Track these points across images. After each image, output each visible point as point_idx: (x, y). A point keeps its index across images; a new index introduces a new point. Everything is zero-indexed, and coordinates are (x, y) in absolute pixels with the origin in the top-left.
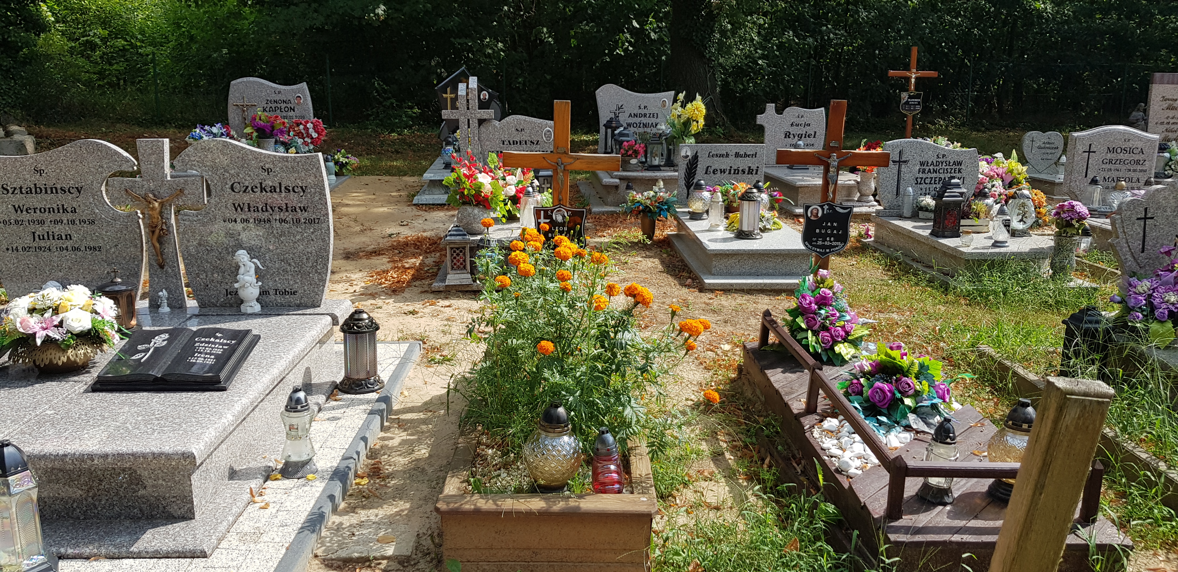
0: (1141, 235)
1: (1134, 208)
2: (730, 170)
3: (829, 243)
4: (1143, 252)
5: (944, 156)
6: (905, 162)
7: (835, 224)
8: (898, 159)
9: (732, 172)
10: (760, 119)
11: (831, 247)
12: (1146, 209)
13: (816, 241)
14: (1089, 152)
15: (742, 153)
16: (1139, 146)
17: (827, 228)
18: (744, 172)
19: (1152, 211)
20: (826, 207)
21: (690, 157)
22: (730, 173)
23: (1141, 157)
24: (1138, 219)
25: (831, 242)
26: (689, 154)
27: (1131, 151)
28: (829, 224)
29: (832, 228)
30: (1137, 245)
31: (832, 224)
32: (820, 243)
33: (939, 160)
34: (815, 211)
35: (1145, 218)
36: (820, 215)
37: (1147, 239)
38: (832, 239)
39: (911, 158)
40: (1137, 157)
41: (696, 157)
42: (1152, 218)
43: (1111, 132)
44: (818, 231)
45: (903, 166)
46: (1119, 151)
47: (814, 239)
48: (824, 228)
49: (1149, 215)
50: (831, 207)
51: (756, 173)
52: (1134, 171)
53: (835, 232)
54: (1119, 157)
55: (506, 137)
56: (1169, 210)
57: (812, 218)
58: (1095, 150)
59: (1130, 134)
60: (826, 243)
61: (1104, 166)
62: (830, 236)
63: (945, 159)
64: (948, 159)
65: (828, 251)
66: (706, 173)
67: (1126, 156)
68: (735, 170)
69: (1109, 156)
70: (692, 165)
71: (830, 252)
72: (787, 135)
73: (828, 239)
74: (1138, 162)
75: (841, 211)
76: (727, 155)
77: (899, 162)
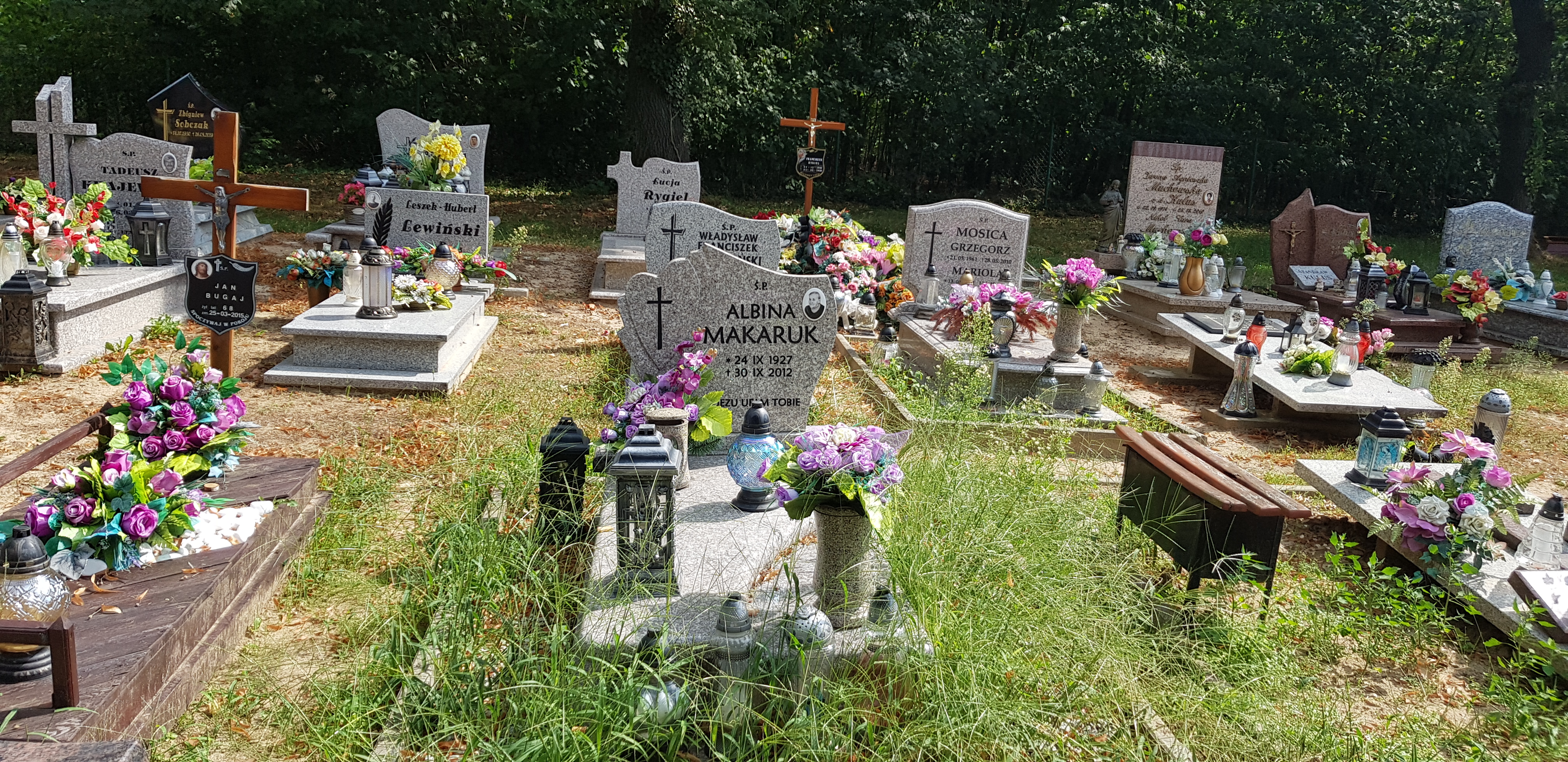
0: (656, 325)
1: (643, 287)
2: (439, 228)
3: (227, 314)
4: (660, 347)
5: (732, 227)
6: (680, 231)
7: (233, 288)
8: (669, 227)
9: (442, 230)
10: (612, 171)
11: (230, 319)
12: (659, 289)
13: (208, 310)
14: (933, 233)
15: (455, 205)
16: (1001, 228)
17: (221, 292)
18: (459, 232)
19: (668, 292)
20: (218, 262)
21: (380, 206)
22: (438, 232)
23: (1003, 243)
24: (649, 302)
25: (229, 312)
26: (378, 201)
27: (990, 234)
28: (225, 287)
29: (230, 293)
30: (650, 338)
31: (229, 287)
32: (213, 313)
33: (727, 232)
34: (202, 268)
35: (660, 302)
36: (210, 272)
37: (664, 330)
38: (231, 308)
39: (687, 226)
40: (998, 243)
41: (388, 207)
42: (670, 302)
43: (963, 209)
44: (208, 296)
45: (677, 237)
46: (973, 233)
47: (205, 307)
48: (217, 291)
49: (664, 298)
50: (226, 263)
51: (476, 235)
52: (995, 261)
53: (234, 298)
54: (974, 242)
55: (108, 163)
56: (692, 292)
57: (199, 277)
58: (941, 230)
59: (987, 211)
60: (222, 314)
61: (953, 253)
62: (229, 303)
63: (733, 231)
64: (738, 232)
65: (226, 324)
66: (404, 229)
67: (983, 241)
68: (446, 228)
69: (961, 240)
70: (383, 217)
71: (230, 327)
72: (649, 195)
73: (225, 308)
74: (999, 250)
75: (241, 269)
76: (434, 207)
77: (672, 231)
